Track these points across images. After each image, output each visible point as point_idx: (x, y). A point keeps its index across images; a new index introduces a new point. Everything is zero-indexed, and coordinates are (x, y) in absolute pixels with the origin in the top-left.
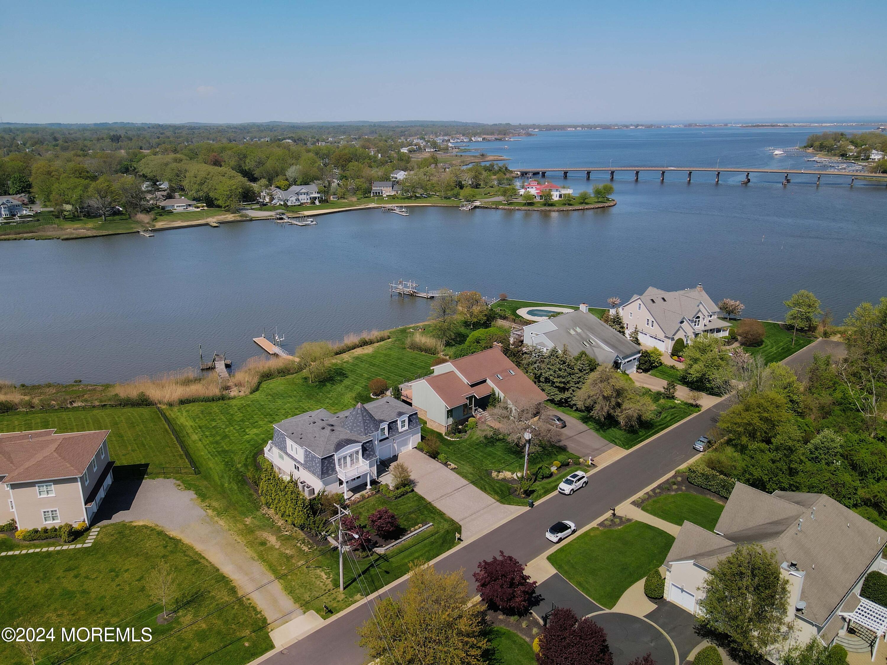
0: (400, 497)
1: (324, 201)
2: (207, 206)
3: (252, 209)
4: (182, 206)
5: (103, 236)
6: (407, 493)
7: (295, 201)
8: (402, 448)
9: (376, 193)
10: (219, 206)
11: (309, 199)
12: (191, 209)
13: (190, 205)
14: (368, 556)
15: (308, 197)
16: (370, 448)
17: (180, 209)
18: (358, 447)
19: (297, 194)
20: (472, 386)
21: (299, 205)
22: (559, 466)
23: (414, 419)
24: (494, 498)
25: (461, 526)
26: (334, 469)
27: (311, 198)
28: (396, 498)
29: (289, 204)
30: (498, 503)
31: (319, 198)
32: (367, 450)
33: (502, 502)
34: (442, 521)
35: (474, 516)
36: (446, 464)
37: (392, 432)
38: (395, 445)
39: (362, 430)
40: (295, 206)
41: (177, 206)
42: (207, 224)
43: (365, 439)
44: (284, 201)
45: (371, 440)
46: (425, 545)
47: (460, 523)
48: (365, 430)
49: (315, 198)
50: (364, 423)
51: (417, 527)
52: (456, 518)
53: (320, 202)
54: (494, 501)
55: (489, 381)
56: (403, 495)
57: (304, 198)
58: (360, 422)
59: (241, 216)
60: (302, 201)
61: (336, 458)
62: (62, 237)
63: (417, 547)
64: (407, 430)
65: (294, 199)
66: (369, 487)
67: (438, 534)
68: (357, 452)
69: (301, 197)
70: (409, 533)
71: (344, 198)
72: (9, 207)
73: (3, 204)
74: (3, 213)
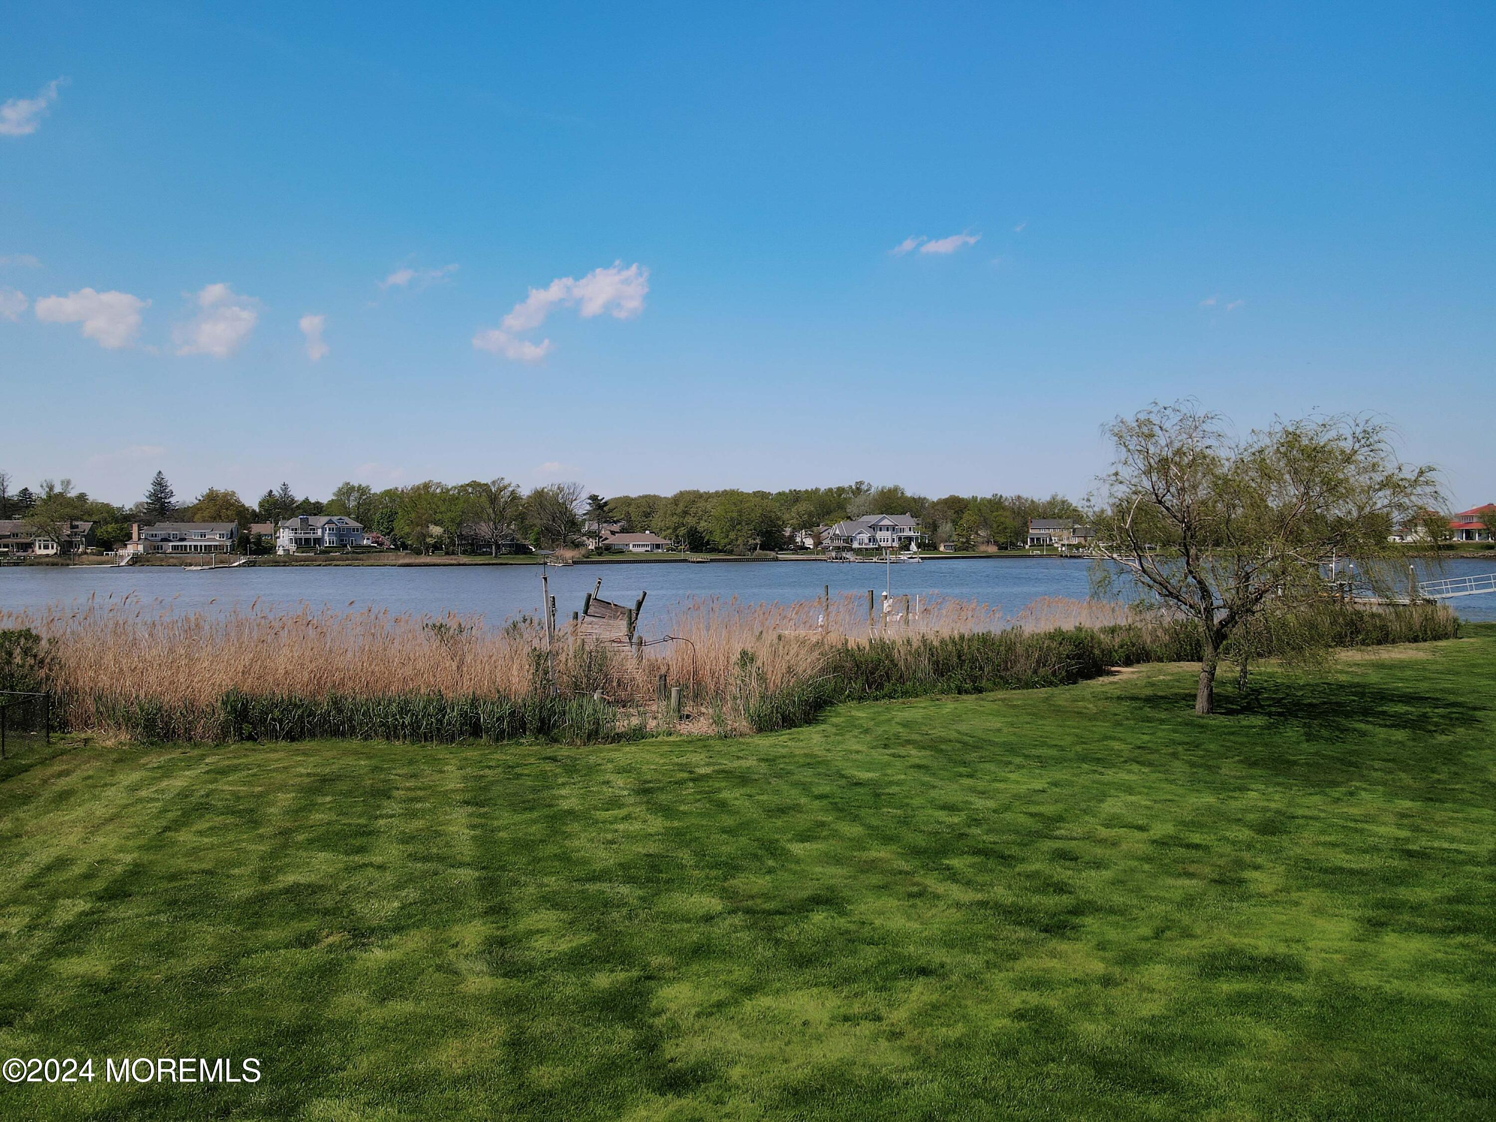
1: (929, 546)
2: (691, 550)
4: (643, 545)
7: (867, 541)
9: (1038, 539)
10: (714, 547)
11: (896, 539)
13: (659, 546)
15: (895, 536)
17: (639, 551)
19: (874, 527)
21: (876, 550)
27: (900, 539)
31: (917, 538)
41: (634, 546)
44: (845, 541)
49: (910, 539)
53: (919, 547)
57: (885, 537)
60: (883, 544)
62: (398, 564)
65: (865, 537)
69: (879, 535)
71: (968, 550)
72: (339, 529)
73: (330, 522)
74: (327, 538)
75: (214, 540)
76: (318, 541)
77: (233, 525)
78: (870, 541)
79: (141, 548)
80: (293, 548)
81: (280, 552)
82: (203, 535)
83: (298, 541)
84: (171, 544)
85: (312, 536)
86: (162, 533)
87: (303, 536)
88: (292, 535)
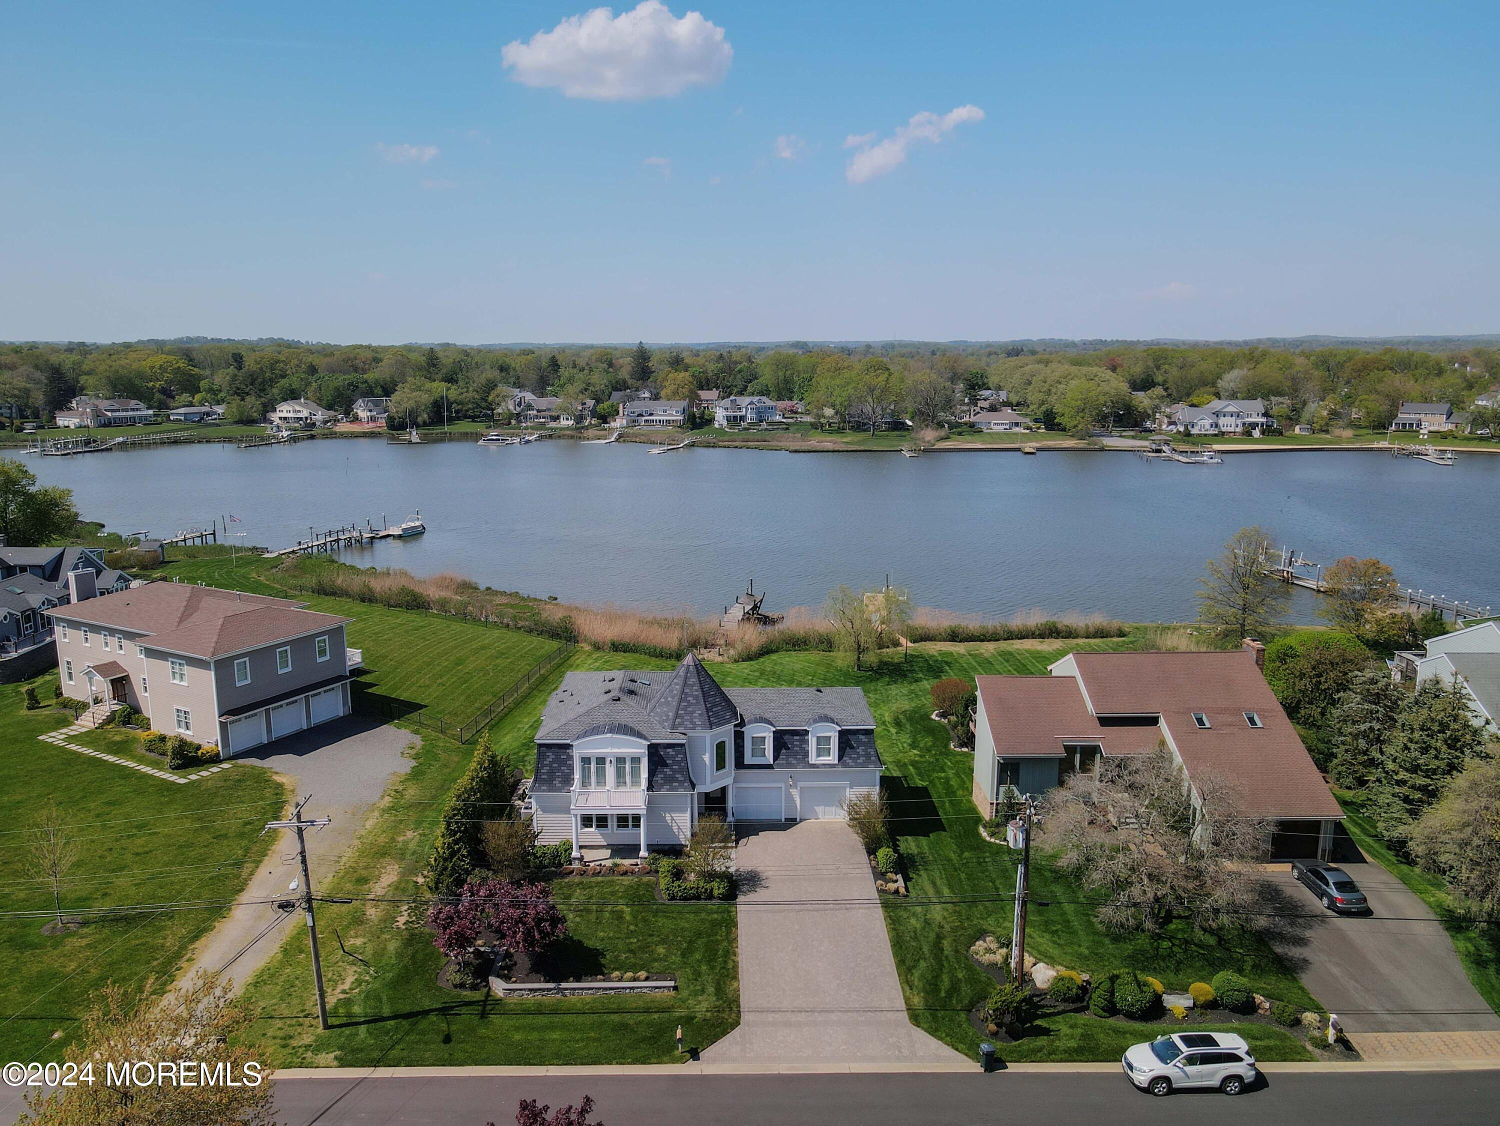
0: (685, 899)
1: (1274, 431)
2: (1046, 428)
3: (1121, 436)
4: (1002, 424)
5: (847, 451)
6: (711, 897)
7: (1208, 427)
8: (820, 809)
9: (1404, 425)
10: (1064, 430)
11: (1240, 425)
12: (1016, 429)
13: (1017, 424)
14: (462, 986)
15: (1239, 422)
16: (675, 762)
17: (1000, 429)
18: (638, 748)
19: (1217, 414)
20: (1105, 721)
21: (1216, 435)
22: (1202, 999)
23: (860, 743)
24: (907, 1000)
25: (737, 1023)
26: (568, 780)
27: (1244, 424)
28: (673, 898)
29: (1195, 431)
30: (904, 1016)
31: (1262, 425)
32: (666, 765)
33: (915, 1018)
34: (711, 990)
35: (801, 1017)
36: (879, 875)
37: (788, 756)
38: (795, 793)
39: (670, 714)
40: (1206, 435)
41: (995, 424)
42: (1018, 450)
43: (664, 737)
44: (1186, 427)
45: (682, 745)
46: (605, 1022)
47: (745, 1017)
48: (677, 716)
49: (1254, 426)
50: (681, 700)
51: (629, 974)
52: (746, 1000)
53: (1262, 432)
54: (901, 1004)
55: (1162, 722)
56: (697, 897)
57: (1228, 424)
58: (673, 697)
59: (1089, 444)
60: (1224, 429)
61: (577, 754)
62: (791, 448)
63: (581, 1019)
64: (832, 766)
65: (1207, 423)
66: (643, 853)
67: (666, 1015)
68: (636, 760)
69: (1222, 421)
70: (600, 981)
71: (1327, 432)
72: (758, 408)
73: (751, 403)
74: (749, 416)
75: (673, 415)
76: (742, 418)
77: (684, 403)
78: (1212, 426)
79: (624, 422)
80: (725, 423)
81: (716, 426)
82: (665, 411)
83: (728, 419)
84: (644, 418)
85: (738, 414)
86: (638, 411)
87: (732, 414)
88: (725, 413)
